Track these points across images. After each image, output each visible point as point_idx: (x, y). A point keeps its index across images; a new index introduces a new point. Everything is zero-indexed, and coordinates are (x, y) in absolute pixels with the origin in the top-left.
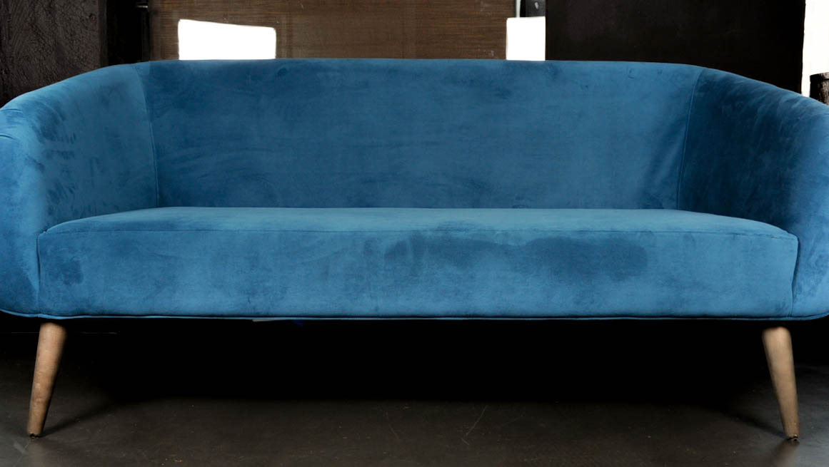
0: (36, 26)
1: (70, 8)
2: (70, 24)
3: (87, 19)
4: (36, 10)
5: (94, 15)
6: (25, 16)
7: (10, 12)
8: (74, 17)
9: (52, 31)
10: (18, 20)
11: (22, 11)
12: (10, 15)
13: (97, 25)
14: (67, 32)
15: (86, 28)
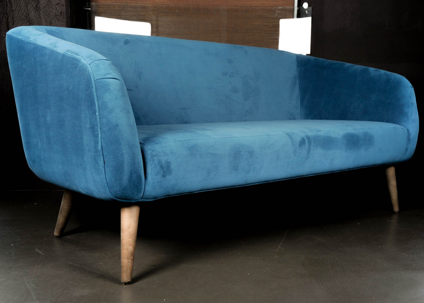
0: (29, 18)
1: (49, 8)
2: (49, 17)
3: (59, 15)
4: (29, 8)
5: (63, 13)
6: (23, 11)
7: (13, 9)
8: (51, 14)
9: (39, 21)
10: (18, 14)
11: (20, 9)
12: (13, 11)
13: (65, 19)
14: (47, 21)
15: (58, 20)
